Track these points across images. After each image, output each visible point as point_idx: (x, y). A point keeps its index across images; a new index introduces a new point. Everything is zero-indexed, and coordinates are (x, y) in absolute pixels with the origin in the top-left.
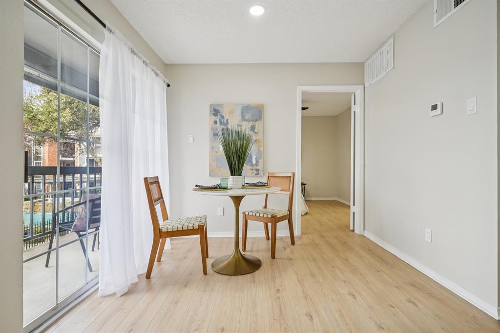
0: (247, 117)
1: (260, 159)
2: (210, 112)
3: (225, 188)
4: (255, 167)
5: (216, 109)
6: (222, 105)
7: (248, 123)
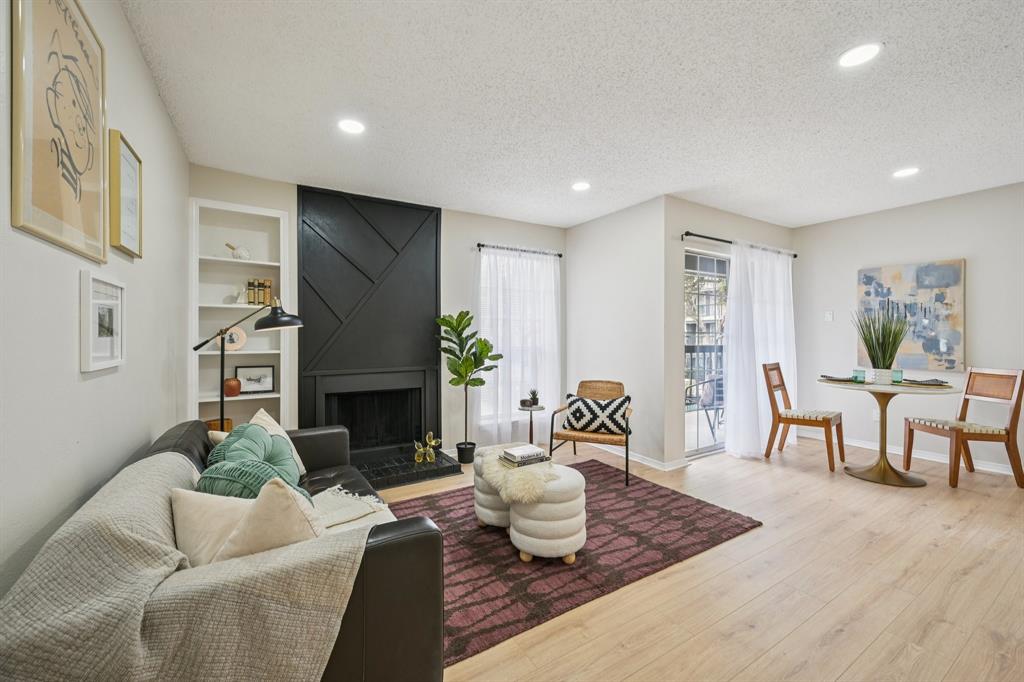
0: (927, 283)
1: (958, 344)
2: (859, 280)
3: (862, 382)
4: (945, 357)
5: (868, 275)
6: (880, 269)
7: (929, 290)
